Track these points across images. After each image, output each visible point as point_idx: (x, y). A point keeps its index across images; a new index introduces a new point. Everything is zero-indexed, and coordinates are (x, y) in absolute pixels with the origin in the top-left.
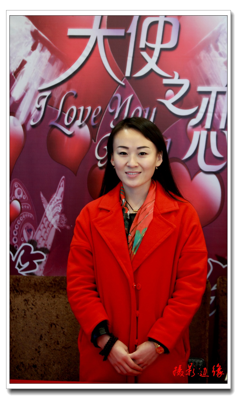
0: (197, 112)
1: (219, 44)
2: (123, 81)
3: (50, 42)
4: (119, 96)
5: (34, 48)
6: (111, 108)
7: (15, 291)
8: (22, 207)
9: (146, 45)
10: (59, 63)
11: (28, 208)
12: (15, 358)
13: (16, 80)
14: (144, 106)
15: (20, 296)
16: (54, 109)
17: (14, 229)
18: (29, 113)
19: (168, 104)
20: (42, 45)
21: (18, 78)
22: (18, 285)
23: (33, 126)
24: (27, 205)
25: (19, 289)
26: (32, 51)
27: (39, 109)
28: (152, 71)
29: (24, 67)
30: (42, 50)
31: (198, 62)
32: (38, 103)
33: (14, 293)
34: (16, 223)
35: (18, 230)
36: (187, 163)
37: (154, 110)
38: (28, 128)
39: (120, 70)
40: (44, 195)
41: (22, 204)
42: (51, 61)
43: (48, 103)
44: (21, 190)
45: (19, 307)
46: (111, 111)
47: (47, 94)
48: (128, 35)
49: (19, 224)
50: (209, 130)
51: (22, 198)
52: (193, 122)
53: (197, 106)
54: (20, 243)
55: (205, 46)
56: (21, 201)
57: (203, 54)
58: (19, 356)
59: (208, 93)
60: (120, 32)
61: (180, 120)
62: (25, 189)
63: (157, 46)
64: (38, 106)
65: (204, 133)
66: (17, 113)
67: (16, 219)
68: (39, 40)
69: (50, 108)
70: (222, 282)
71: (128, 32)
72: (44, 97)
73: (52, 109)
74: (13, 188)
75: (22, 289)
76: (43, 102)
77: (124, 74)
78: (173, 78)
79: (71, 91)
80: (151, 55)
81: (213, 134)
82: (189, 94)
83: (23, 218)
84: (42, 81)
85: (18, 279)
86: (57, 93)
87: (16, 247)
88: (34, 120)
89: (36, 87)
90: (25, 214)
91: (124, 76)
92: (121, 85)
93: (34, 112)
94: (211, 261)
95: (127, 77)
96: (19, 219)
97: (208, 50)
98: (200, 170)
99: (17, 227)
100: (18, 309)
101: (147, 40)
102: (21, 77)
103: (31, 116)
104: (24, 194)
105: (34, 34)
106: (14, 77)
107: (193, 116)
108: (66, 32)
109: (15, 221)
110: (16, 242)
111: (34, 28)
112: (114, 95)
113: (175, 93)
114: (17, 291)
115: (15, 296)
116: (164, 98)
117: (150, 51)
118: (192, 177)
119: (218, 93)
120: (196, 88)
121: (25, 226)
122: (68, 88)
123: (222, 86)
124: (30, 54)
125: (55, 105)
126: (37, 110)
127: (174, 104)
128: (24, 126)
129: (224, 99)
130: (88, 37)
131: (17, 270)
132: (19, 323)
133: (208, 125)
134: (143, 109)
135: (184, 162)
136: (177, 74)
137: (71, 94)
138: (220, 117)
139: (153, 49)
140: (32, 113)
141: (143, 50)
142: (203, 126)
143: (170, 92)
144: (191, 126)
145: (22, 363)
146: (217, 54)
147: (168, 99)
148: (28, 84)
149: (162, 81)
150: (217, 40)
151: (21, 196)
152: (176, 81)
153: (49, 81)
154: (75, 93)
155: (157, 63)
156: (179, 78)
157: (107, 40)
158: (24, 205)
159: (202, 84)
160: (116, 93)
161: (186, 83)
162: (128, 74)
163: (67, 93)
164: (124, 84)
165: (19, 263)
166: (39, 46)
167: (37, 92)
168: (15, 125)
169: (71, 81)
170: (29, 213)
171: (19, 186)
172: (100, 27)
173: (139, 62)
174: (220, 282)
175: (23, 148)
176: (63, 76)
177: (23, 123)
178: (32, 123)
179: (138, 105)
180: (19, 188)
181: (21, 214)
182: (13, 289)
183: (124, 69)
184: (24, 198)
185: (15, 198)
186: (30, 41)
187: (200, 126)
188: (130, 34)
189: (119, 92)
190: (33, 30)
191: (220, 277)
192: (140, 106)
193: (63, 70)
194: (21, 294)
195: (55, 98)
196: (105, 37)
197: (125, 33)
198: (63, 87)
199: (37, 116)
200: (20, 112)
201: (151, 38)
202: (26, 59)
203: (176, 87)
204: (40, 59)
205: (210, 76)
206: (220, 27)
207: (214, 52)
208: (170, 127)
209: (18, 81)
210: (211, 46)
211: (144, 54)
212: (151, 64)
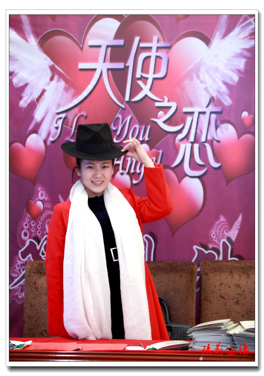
0: (183, 128)
1: (200, 74)
2: (123, 104)
3: (65, 74)
4: (120, 117)
5: (52, 79)
6: (114, 126)
7: (39, 273)
8: (45, 206)
9: (141, 76)
10: (72, 91)
11: (49, 207)
12: (39, 326)
13: (38, 105)
14: (141, 124)
15: (43, 277)
16: (69, 128)
17: (38, 224)
18: (49, 131)
19: (160, 122)
20: (58, 77)
21: (39, 103)
22: (41, 268)
23: (52, 142)
24: (48, 205)
25: (42, 271)
26: (50, 82)
27: (57, 128)
28: (146, 96)
29: (44, 95)
30: (58, 80)
31: (183, 89)
32: (56, 123)
33: (38, 274)
34: (40, 219)
35: (41, 225)
36: (176, 170)
37: (149, 127)
38: (49, 143)
39: (121, 95)
40: (62, 197)
41: (44, 204)
42: (66, 89)
43: (64, 123)
44: (43, 192)
45: (42, 286)
46: (114, 129)
47: (63, 116)
48: (126, 68)
49: (42, 220)
50: (192, 143)
51: (44, 199)
52: (180, 136)
53: (182, 124)
54: (43, 235)
55: (189, 76)
56: (43, 202)
57: (187, 82)
58: (43, 325)
59: (192, 113)
60: (121, 65)
61: (169, 135)
62: (46, 192)
63: (150, 76)
64: (56, 126)
65: (189, 145)
66: (39, 132)
67: (40, 216)
68: (56, 73)
69: (65, 128)
70: (204, 264)
71: (127, 65)
72: (61, 118)
73: (67, 128)
74: (37, 191)
75: (44, 272)
76: (60, 122)
77: (124, 99)
78: (163, 101)
79: (82, 113)
80: (145, 84)
81: (196, 146)
82: (176, 114)
83: (46, 215)
84: (59, 106)
85: (41, 263)
86: (71, 115)
87: (40, 238)
88: (53, 137)
89: (54, 110)
90: (47, 212)
91: (124, 100)
92: (122, 108)
93: (53, 131)
94: (196, 248)
95: (127, 102)
96: (42, 216)
97: (191, 79)
98: (186, 175)
99: (40, 222)
100: (42, 288)
101: (142, 71)
102: (42, 102)
103: (51, 133)
104: (46, 196)
105: (52, 68)
106: (37, 103)
107: (180, 131)
108: (77, 66)
109: (39, 217)
110: (40, 234)
111: (52, 63)
112: (117, 116)
113: (165, 113)
114: (41, 273)
115: (39, 277)
116: (156, 117)
117: (144, 80)
118: (180, 181)
119: (200, 113)
120: (182, 109)
121: (47, 221)
122: (80, 111)
123: (203, 107)
124: (48, 84)
125: (70, 124)
126: (55, 129)
127: (165, 122)
128: (45, 142)
129: (204, 118)
130: (95, 70)
131: (41, 257)
132: (43, 298)
133: (192, 139)
134: (140, 127)
135: (173, 169)
136: (166, 99)
137: (82, 116)
138: (201, 132)
139: (147, 79)
140: (51, 131)
141: (139, 79)
142: (188, 139)
143: (161, 113)
144: (178, 140)
145: (45, 330)
146: (198, 81)
147: (159, 118)
148: (48, 108)
149: (154, 104)
150: (198, 70)
151: (44, 197)
152: (165, 104)
153: (64, 106)
154: (85, 115)
155: (150, 90)
156: (168, 101)
157: (110, 72)
158: (46, 205)
159: (187, 106)
160: (118, 114)
161: (174, 105)
162: (127, 98)
163: (79, 115)
164: (124, 107)
165: (43, 252)
166: (56, 77)
167: (55, 114)
168: (38, 141)
169: (82, 105)
170: (50, 211)
171: (42, 190)
172: (104, 62)
173: (136, 89)
174: (202, 264)
175: (45, 159)
176: (76, 101)
177: (44, 139)
178: (51, 139)
179: (135, 123)
180: (42, 191)
181: (44, 212)
182: (38, 271)
183: (124, 95)
184: (46, 199)
185: (39, 199)
186: (49, 74)
187: (186, 140)
188: (128, 67)
189: (120, 113)
190: (51, 65)
191: (203, 260)
192: (137, 124)
193: (75, 97)
194: (44, 275)
195: (69, 119)
196: (108, 70)
197: (125, 66)
198: (76, 110)
199: (56, 134)
200: (42, 131)
201: (145, 69)
202: (46, 88)
203: (166, 109)
204: (57, 88)
205: (193, 100)
206: (201, 59)
207: (196, 80)
208: (162, 141)
209: (39, 106)
210: (194, 75)
211: (140, 83)
212: (146, 90)
